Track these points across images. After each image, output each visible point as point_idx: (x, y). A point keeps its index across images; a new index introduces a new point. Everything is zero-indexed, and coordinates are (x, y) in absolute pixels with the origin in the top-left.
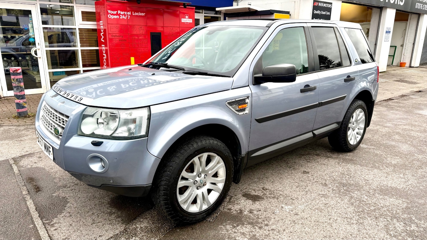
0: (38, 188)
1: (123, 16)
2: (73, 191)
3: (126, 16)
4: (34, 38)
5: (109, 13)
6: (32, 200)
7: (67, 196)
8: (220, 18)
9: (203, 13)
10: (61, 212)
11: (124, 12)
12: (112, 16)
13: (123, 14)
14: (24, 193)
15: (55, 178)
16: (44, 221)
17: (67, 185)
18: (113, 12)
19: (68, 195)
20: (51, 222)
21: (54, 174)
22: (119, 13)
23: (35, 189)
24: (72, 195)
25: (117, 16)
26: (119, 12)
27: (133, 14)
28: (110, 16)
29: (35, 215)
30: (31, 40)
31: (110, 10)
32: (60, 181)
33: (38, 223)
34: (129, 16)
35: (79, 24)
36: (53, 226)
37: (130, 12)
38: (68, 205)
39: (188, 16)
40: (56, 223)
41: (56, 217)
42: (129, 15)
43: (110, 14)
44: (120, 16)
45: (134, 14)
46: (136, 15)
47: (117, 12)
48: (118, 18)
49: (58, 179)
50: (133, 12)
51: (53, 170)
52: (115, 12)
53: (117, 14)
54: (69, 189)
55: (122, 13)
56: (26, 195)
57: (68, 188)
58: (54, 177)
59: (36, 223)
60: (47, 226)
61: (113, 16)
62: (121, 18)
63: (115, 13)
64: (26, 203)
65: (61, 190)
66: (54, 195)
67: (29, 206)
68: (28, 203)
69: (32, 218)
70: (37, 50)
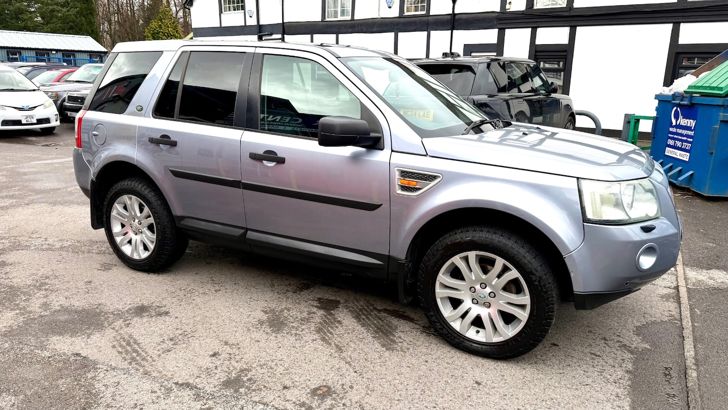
0: (666, 375)
2: (618, 334)
6: (685, 355)
7: (631, 333)
10: (653, 323)
14: (694, 374)
15: (628, 372)
16: (679, 323)
17: (619, 347)
19: (629, 333)
20: (671, 319)
21: (621, 381)
23: (671, 375)
24: (624, 331)
29: (687, 332)
32: (623, 360)
33: (687, 323)
36: (671, 316)
38: (638, 324)
40: (666, 316)
41: (662, 321)
49: (625, 365)
51: (618, 390)
54: (621, 340)
56: (692, 367)
57: (621, 342)
58: (626, 375)
59: (690, 324)
60: (678, 318)
64: (696, 354)
65: (633, 346)
66: (648, 347)
67: (691, 348)
68: (692, 353)
69: (693, 331)
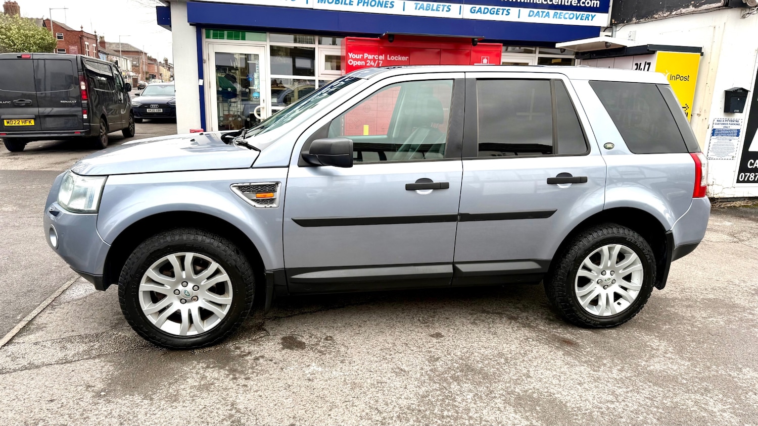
1: (372, 61)
3: (377, 61)
4: (259, 92)
5: (350, 57)
8: (574, 61)
9: (537, 52)
11: (374, 56)
12: (354, 62)
13: (372, 58)
18: (356, 56)
22: (365, 58)
25: (362, 62)
26: (366, 55)
27: (388, 59)
28: (351, 62)
30: (255, 95)
31: (352, 54)
34: (381, 62)
35: (320, 74)
37: (384, 55)
39: (487, 59)
42: (382, 60)
43: (352, 58)
44: (368, 61)
45: (390, 58)
46: (393, 59)
47: (362, 55)
48: (364, 64)
50: (388, 56)
52: (360, 56)
53: (362, 59)
55: (370, 57)
61: (356, 62)
62: (368, 65)
63: (358, 58)
70: (261, 109)
